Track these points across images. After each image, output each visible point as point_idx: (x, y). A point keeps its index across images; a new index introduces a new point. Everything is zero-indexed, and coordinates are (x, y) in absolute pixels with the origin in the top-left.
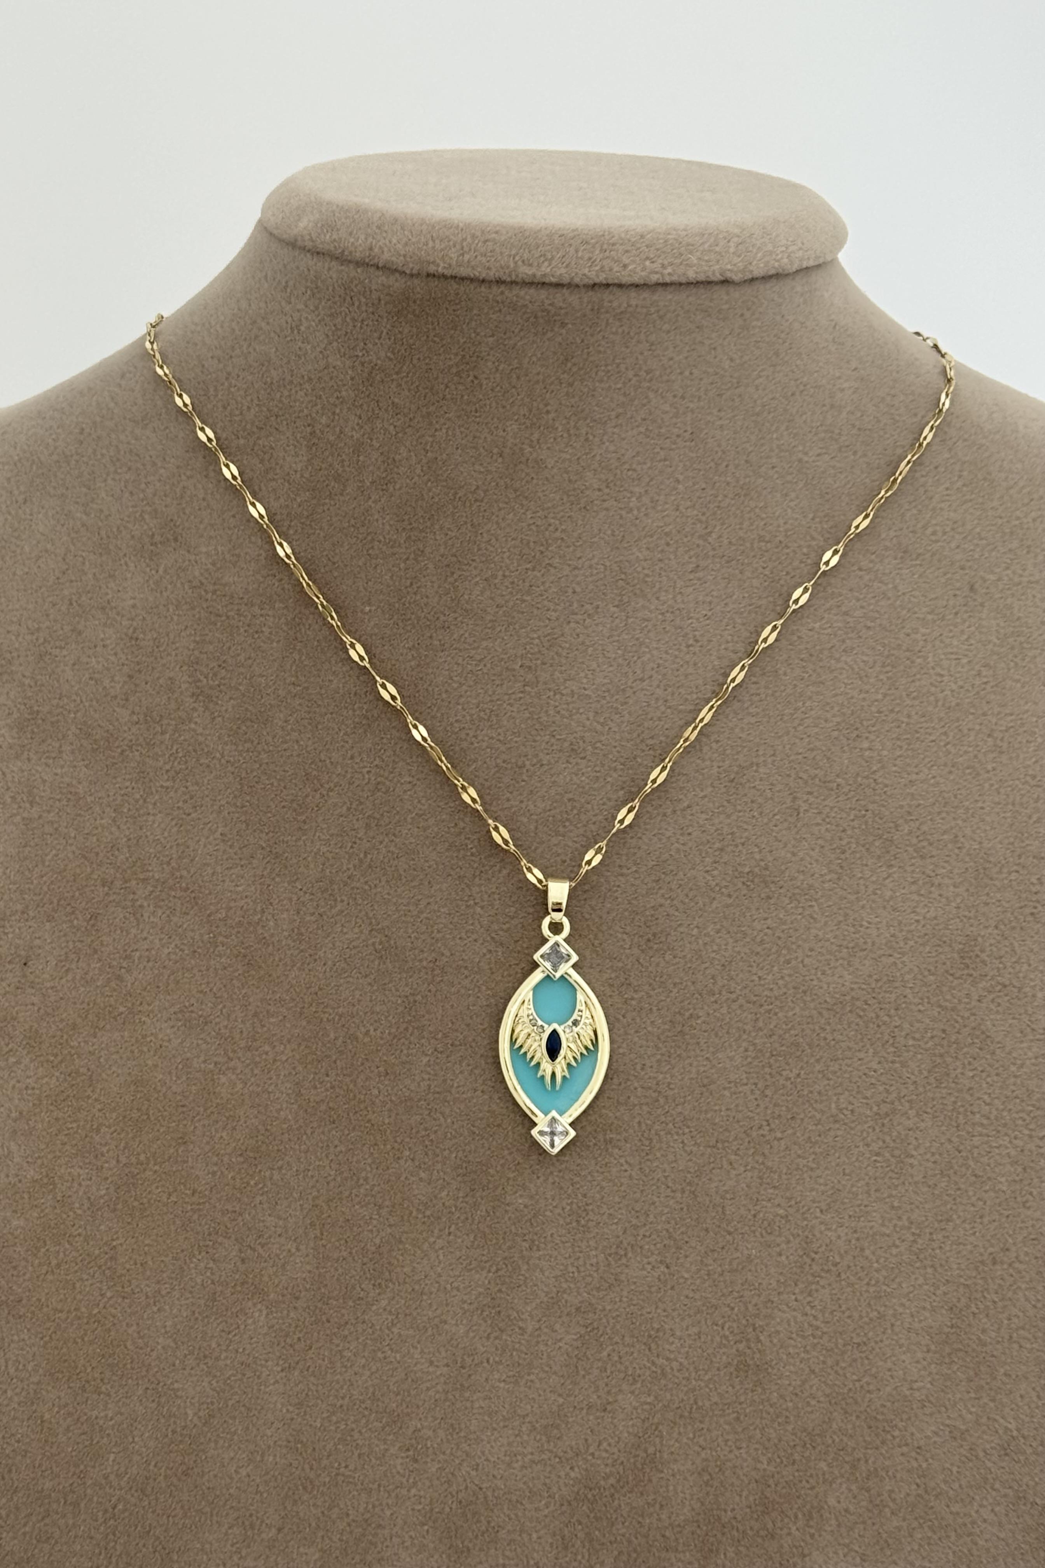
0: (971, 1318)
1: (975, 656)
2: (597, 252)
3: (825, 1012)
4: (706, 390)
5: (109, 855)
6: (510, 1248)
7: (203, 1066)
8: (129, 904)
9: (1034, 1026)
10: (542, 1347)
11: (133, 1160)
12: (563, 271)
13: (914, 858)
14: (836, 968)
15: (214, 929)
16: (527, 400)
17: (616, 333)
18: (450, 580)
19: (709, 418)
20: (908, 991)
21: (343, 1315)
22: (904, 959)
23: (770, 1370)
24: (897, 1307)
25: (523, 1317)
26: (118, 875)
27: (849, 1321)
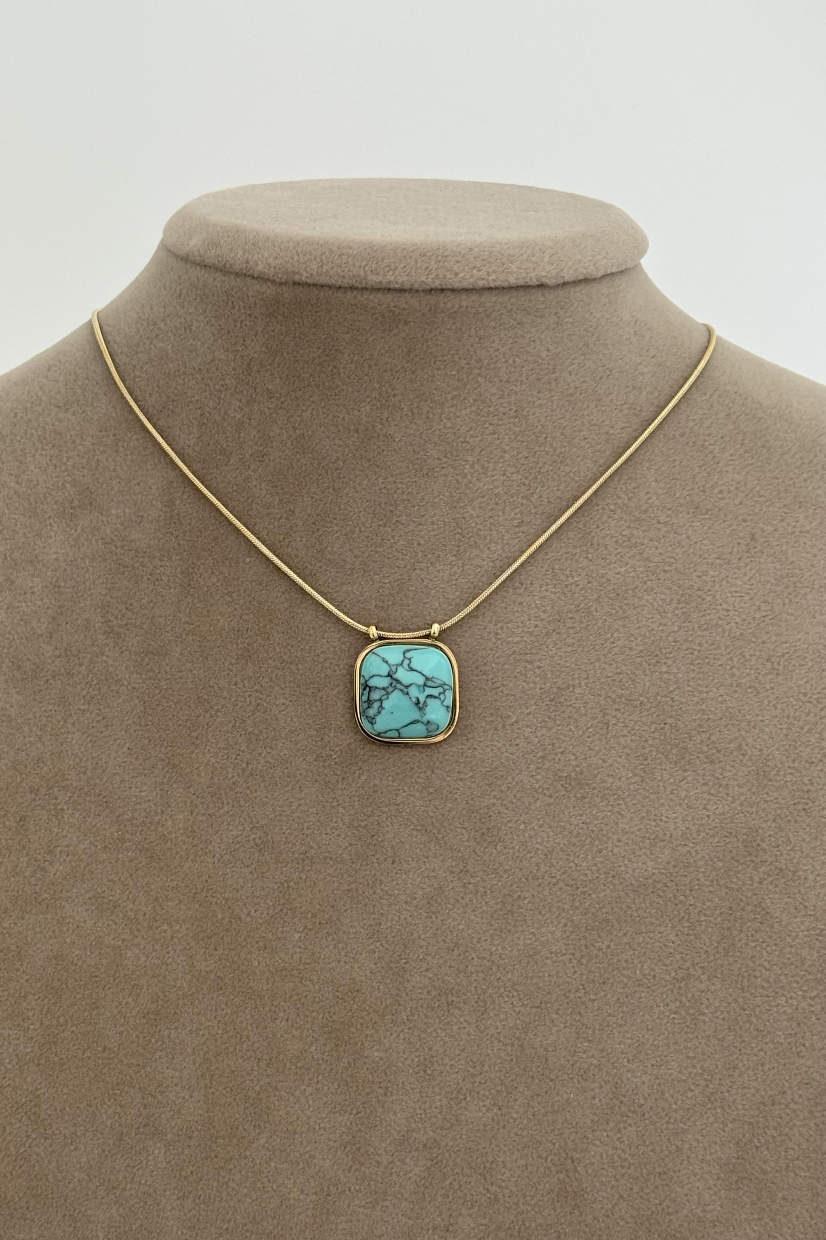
0: (754, 1150)
1: (756, 594)
2: (433, 263)
3: (632, 895)
4: (528, 375)
5: (35, 766)
6: (368, 1094)
7: (112, 942)
8: (52, 807)
9: (806, 904)
10: (394, 1177)
11: (55, 1022)
12: (405, 279)
13: (705, 763)
14: (640, 856)
15: (122, 827)
16: (377, 386)
17: (450, 329)
18: (317, 535)
19: (530, 399)
20: (701, 875)
21: (229, 1152)
22: (697, 848)
23: (586, 1196)
24: (691, 1142)
25: (379, 1152)
26: (43, 783)
27: (652, 1154)
